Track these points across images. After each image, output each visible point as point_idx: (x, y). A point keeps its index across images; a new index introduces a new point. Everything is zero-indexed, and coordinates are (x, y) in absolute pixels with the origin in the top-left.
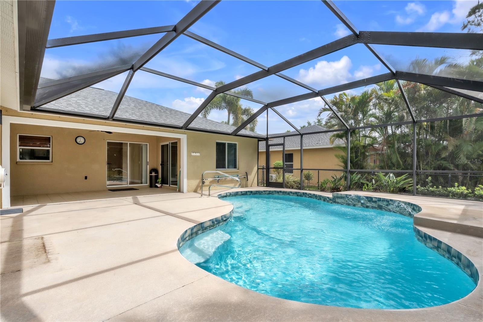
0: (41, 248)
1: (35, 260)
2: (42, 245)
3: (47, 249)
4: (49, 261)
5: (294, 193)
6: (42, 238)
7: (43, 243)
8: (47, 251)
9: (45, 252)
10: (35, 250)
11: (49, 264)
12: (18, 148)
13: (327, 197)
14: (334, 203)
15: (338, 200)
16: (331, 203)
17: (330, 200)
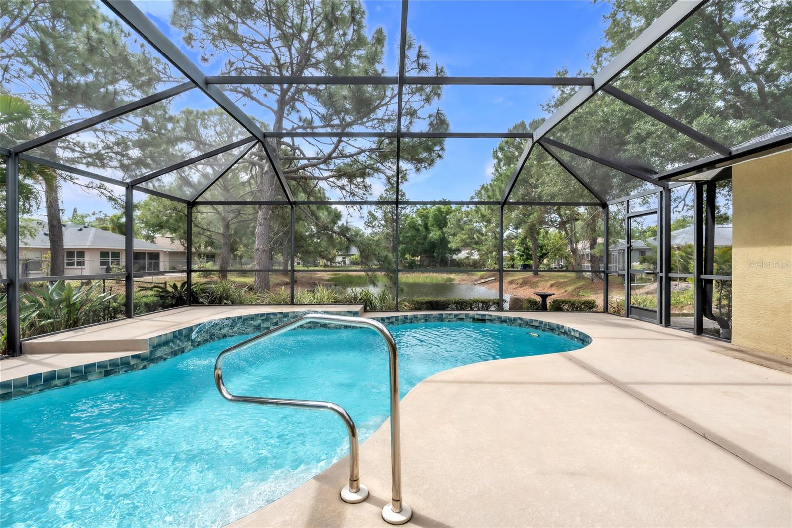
13: (133, 357)
14: (152, 365)
15: (159, 353)
16: (144, 367)
17: (143, 359)
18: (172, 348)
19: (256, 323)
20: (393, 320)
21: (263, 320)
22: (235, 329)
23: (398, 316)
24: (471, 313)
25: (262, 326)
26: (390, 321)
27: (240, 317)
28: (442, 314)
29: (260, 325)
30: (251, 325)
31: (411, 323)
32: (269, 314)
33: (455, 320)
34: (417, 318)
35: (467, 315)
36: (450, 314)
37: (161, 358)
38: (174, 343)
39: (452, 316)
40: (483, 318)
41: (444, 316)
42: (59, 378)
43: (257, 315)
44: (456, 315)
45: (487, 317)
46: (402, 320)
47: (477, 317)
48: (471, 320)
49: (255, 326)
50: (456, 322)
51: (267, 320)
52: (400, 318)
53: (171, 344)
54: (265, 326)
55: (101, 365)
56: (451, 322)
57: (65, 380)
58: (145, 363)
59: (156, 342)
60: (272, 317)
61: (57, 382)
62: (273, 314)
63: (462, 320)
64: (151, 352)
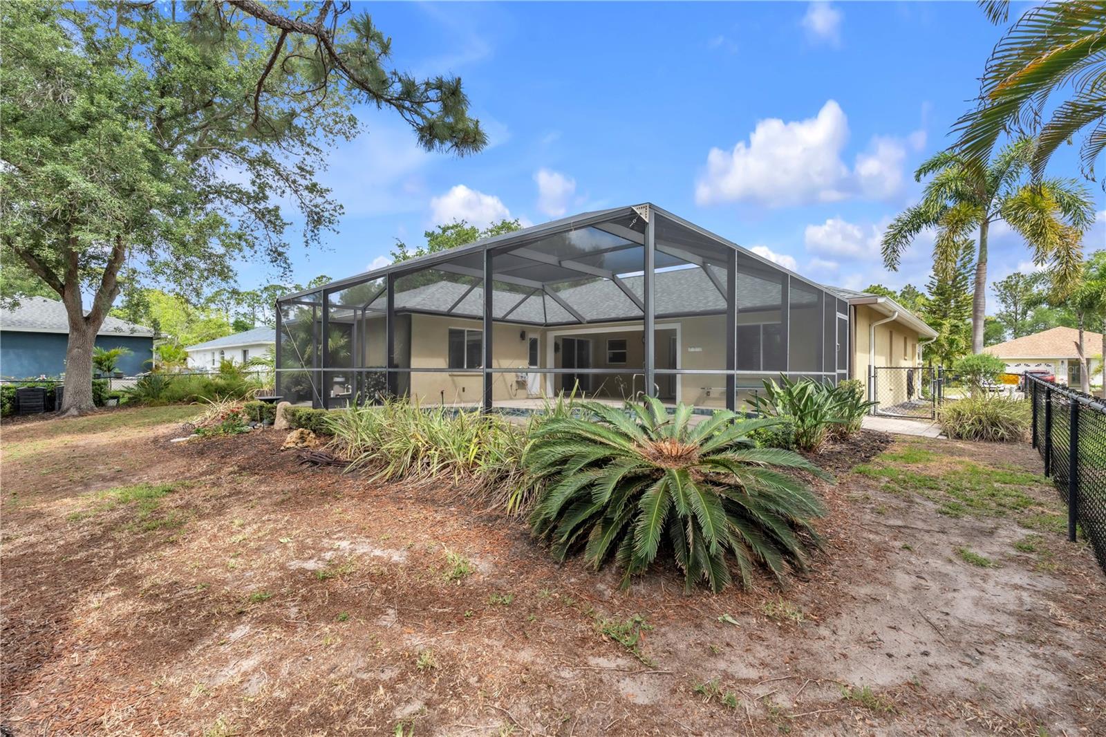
12: (608, 352)
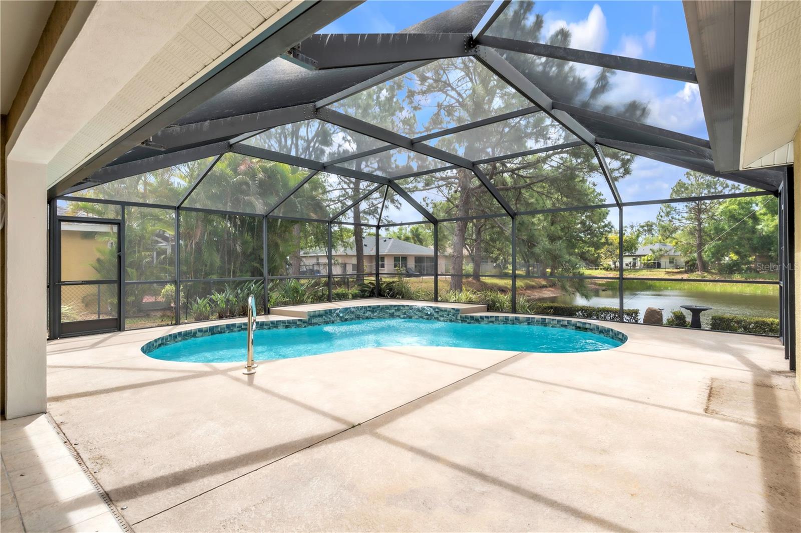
0: (715, 396)
1: (725, 384)
2: (711, 398)
3: (708, 391)
4: (712, 379)
5: (206, 331)
6: (706, 410)
7: (709, 400)
8: (709, 388)
9: (711, 388)
10: (723, 396)
11: (714, 377)
13: (298, 320)
14: (310, 327)
15: (314, 321)
16: (305, 327)
17: (304, 322)
18: (324, 319)
19: (391, 312)
20: (493, 319)
21: (395, 310)
22: (375, 314)
23: (498, 317)
24: (574, 320)
25: (395, 314)
26: (490, 320)
27: (379, 306)
28: (545, 319)
29: (393, 313)
30: (387, 313)
31: (513, 324)
32: (400, 306)
33: (558, 326)
34: (519, 320)
35: (569, 322)
36: (553, 320)
37: (316, 324)
38: (326, 316)
39: (555, 322)
40: (584, 326)
41: (547, 320)
42: (266, 325)
43: (391, 306)
44: (559, 321)
45: (587, 326)
46: (502, 321)
47: (578, 325)
48: (574, 327)
49: (390, 313)
50: (560, 327)
51: (398, 310)
52: (500, 318)
53: (324, 317)
54: (397, 314)
55: (283, 322)
56: (555, 327)
57: (268, 326)
58: (306, 324)
59: (312, 314)
60: (402, 308)
61: (265, 327)
62: (403, 306)
63: (565, 326)
64: (309, 319)
